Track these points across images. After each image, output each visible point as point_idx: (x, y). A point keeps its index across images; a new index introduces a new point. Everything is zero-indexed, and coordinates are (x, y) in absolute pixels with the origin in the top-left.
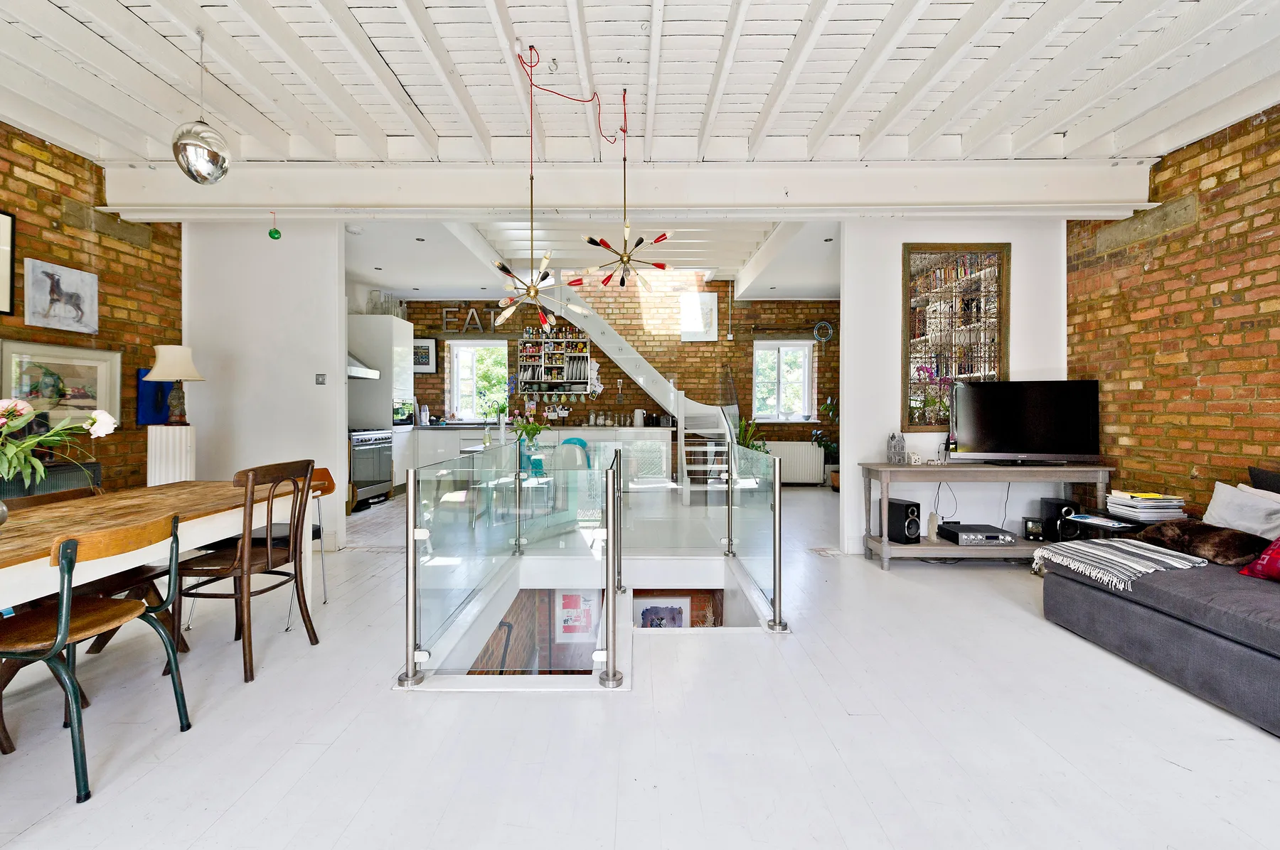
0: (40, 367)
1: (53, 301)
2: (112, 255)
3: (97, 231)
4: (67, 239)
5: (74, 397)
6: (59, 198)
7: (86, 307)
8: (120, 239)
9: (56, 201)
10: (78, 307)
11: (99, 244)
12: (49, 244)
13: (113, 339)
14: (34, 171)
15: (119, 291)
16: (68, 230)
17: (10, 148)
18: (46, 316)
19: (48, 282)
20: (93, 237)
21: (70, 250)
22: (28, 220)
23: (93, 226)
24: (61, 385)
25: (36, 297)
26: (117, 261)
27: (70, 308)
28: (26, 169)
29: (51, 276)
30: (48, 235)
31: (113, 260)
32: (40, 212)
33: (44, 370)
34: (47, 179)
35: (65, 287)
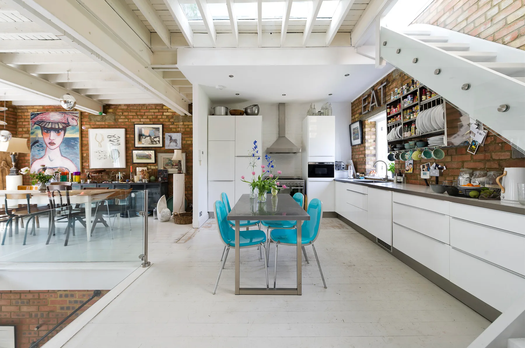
0: (168, 159)
1: (170, 142)
2: (187, 126)
3: (182, 121)
4: (175, 126)
5: (175, 166)
6: (173, 116)
7: (178, 142)
8: (189, 121)
9: (172, 117)
10: (176, 143)
11: (183, 125)
12: (171, 128)
13: (187, 149)
14: (168, 112)
15: (188, 136)
16: (175, 124)
17: (163, 109)
18: (169, 146)
19: (169, 138)
20: (181, 123)
21: (176, 128)
22: (167, 124)
23: (181, 120)
24: (172, 163)
25: (167, 142)
26: (188, 128)
27: (174, 143)
28: (166, 112)
29: (170, 136)
30: (171, 126)
31: (187, 128)
32: (169, 121)
33: (169, 159)
34: (170, 113)
35: (173, 138)
